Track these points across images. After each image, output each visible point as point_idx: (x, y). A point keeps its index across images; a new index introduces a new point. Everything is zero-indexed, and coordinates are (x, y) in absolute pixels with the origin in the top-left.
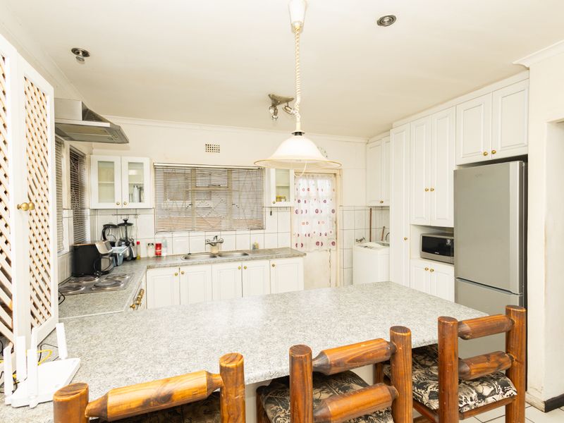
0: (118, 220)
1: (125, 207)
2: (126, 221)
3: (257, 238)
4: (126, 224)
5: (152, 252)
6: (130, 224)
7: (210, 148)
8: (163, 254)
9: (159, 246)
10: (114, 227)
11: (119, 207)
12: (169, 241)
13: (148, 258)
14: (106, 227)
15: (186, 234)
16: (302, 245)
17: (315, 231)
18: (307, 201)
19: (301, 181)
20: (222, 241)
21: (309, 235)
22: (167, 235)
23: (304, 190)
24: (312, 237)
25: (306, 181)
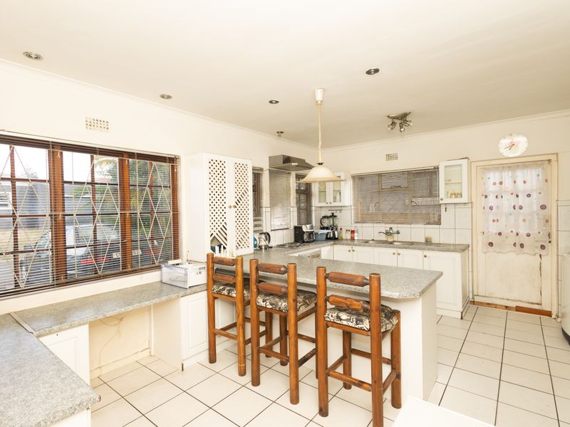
0: (329, 214)
1: (331, 205)
2: (333, 214)
3: (433, 232)
4: (333, 216)
5: (349, 236)
6: (335, 216)
7: (389, 157)
8: (356, 238)
9: (353, 232)
10: (328, 217)
11: (328, 205)
12: (360, 229)
13: (347, 240)
14: (324, 217)
15: (371, 225)
16: (491, 244)
17: (513, 230)
18: (499, 197)
19: (491, 175)
20: (398, 233)
21: (500, 234)
22: (359, 225)
23: (495, 184)
24: (507, 237)
25: (497, 174)
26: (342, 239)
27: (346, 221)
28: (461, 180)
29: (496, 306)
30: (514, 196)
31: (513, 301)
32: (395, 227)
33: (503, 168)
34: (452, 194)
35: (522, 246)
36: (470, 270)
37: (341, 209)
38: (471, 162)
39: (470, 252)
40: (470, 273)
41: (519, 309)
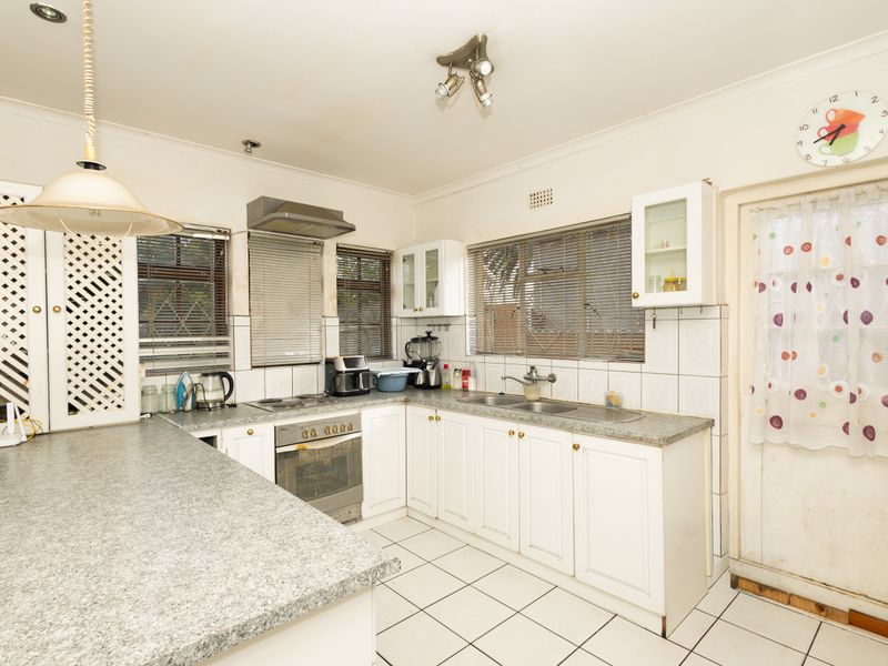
0: (423, 334)
1: (425, 314)
2: (429, 333)
4: (430, 338)
5: (459, 383)
6: (435, 338)
8: (471, 387)
9: (466, 374)
10: (420, 341)
11: (419, 314)
12: (480, 368)
13: (456, 390)
14: (415, 340)
15: (501, 359)
16: (777, 422)
17: (843, 383)
18: (802, 287)
19: (780, 226)
20: (552, 379)
21: (801, 394)
22: (480, 358)
23: (789, 250)
24: (823, 405)
25: (797, 223)
26: (449, 389)
27: (456, 349)
28: (685, 243)
29: (789, 599)
30: (847, 282)
31: (843, 591)
32: (544, 366)
33: (814, 202)
34: (667, 282)
35: (869, 432)
36: (716, 489)
37: (445, 322)
38: (724, 194)
39: (716, 440)
40: (716, 499)
41: (856, 619)
